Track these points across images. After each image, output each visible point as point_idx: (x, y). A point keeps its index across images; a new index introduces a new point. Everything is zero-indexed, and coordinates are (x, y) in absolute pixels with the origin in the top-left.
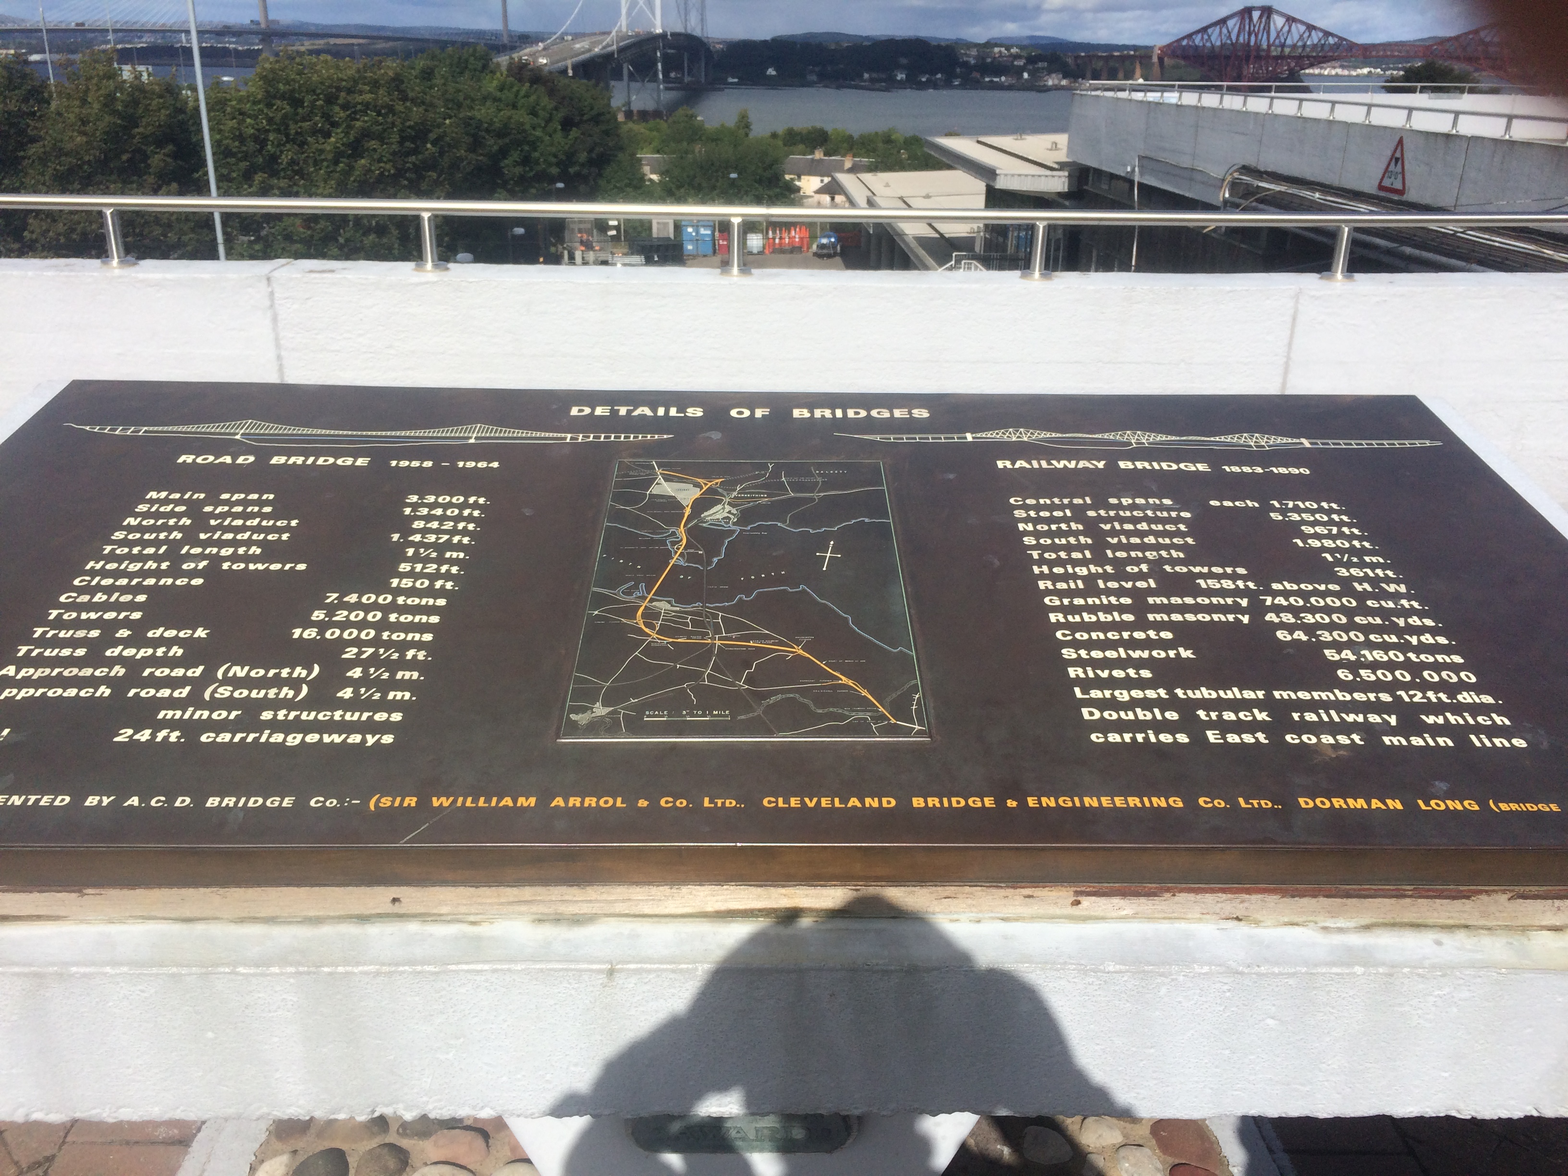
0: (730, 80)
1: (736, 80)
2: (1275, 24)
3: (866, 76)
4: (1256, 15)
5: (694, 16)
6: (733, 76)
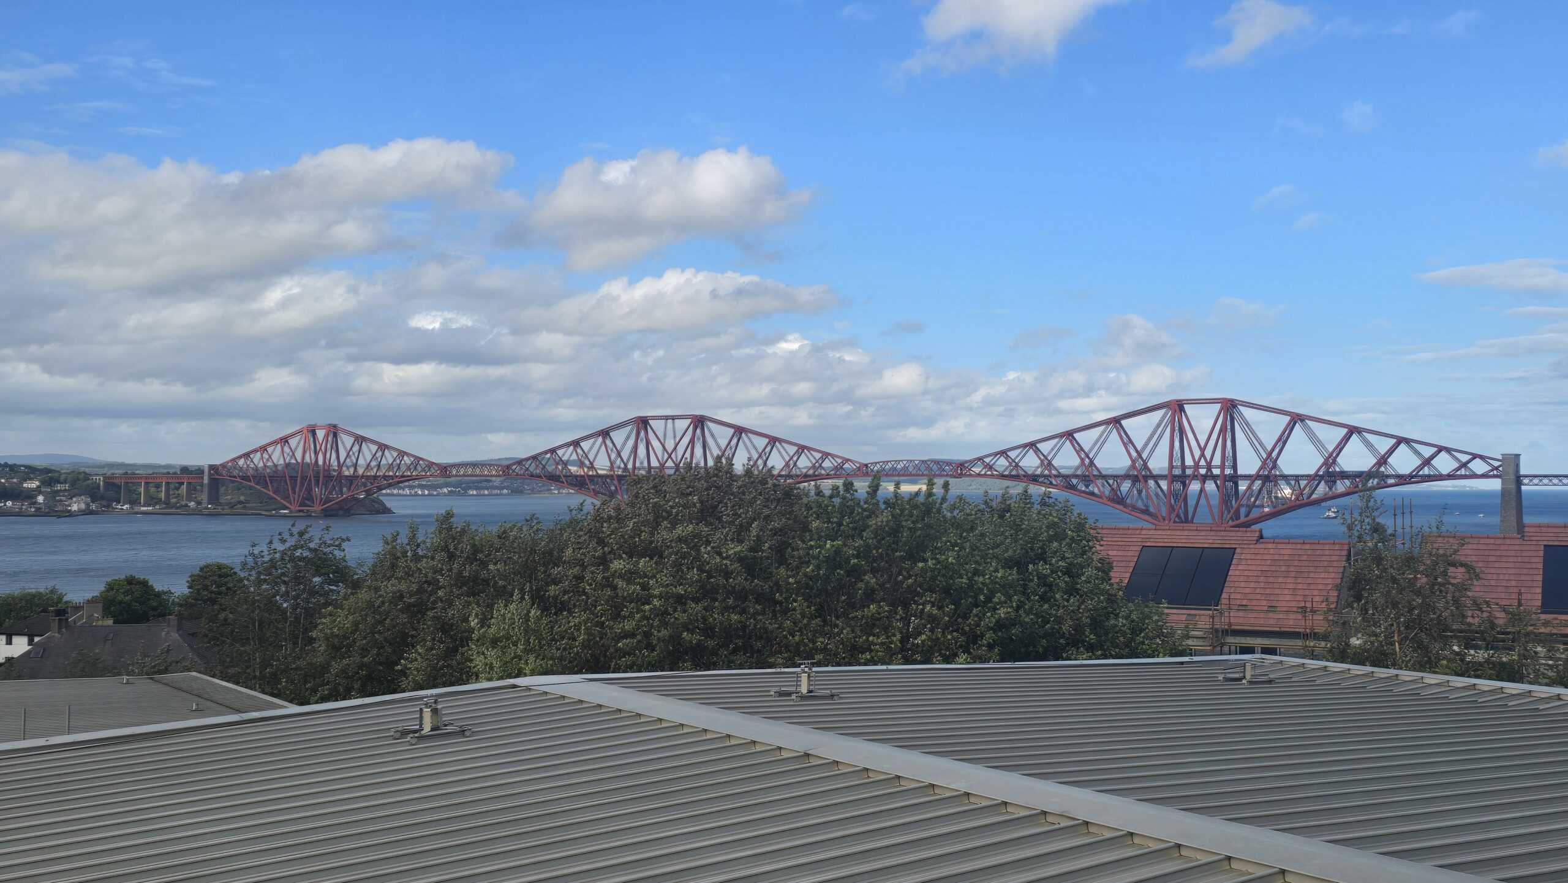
2: (343, 443)
4: (320, 434)
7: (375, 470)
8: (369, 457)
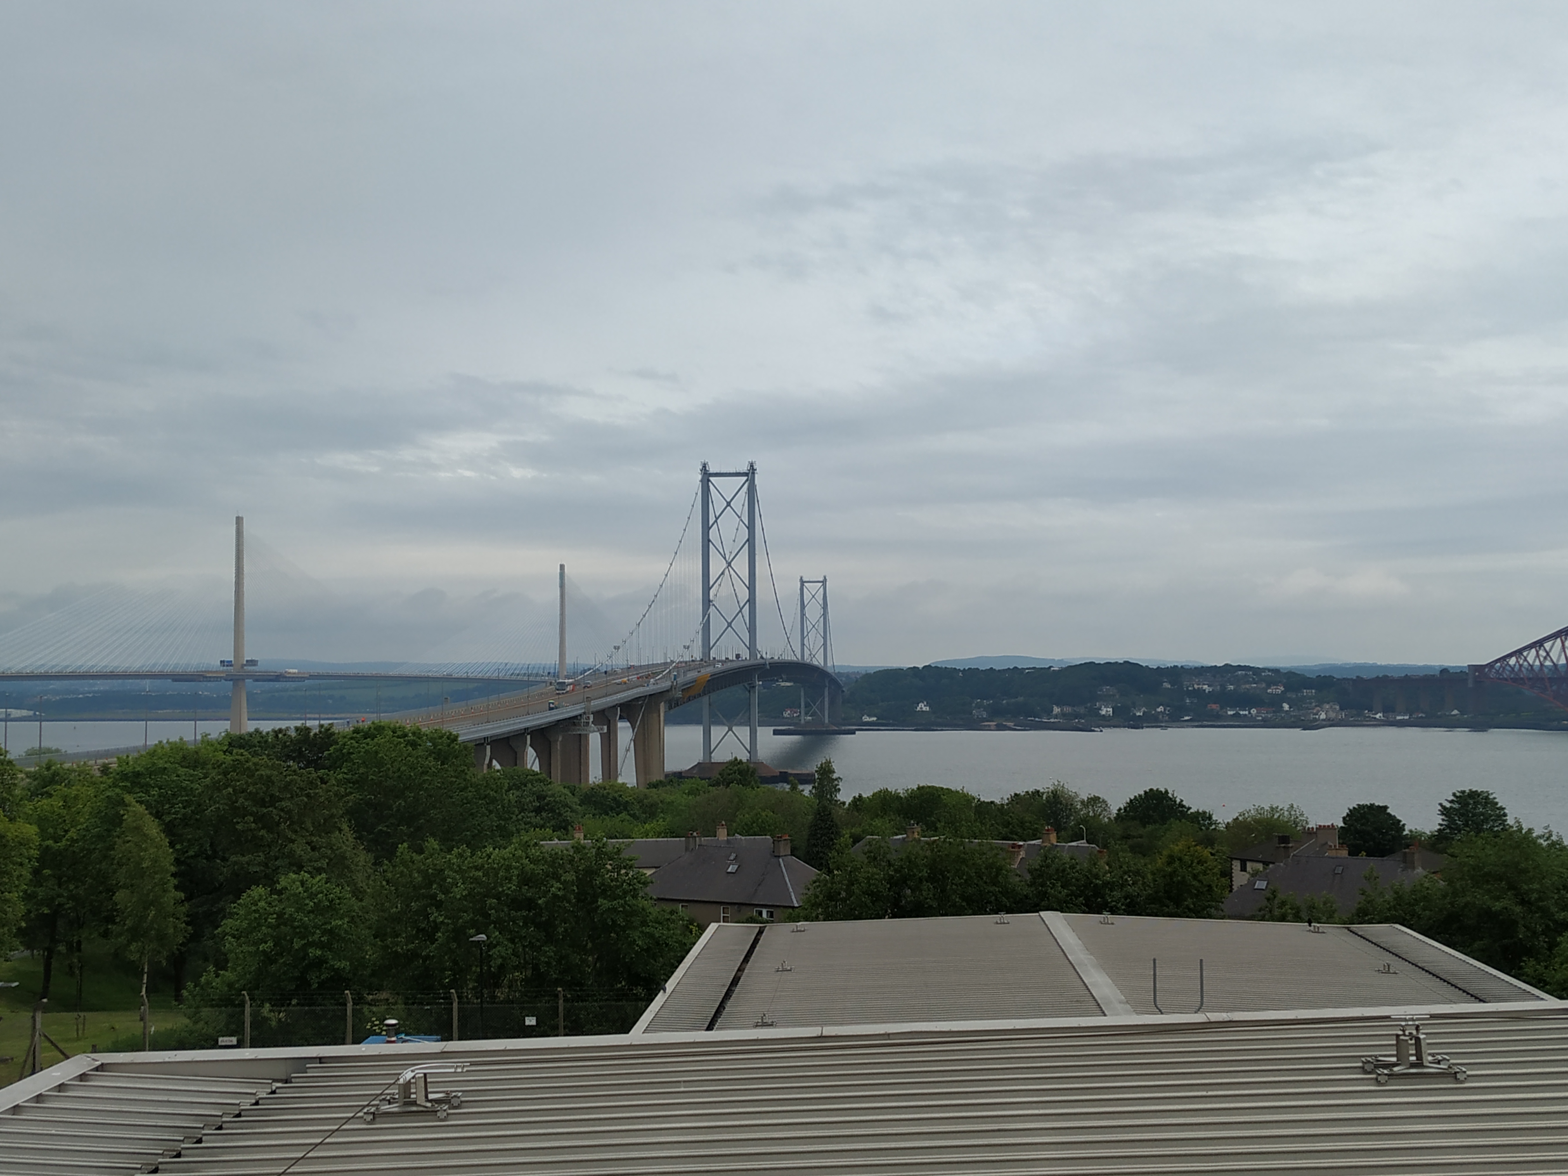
0: (866, 719)
1: (875, 719)
3: (1056, 710)
5: (814, 641)
6: (870, 716)
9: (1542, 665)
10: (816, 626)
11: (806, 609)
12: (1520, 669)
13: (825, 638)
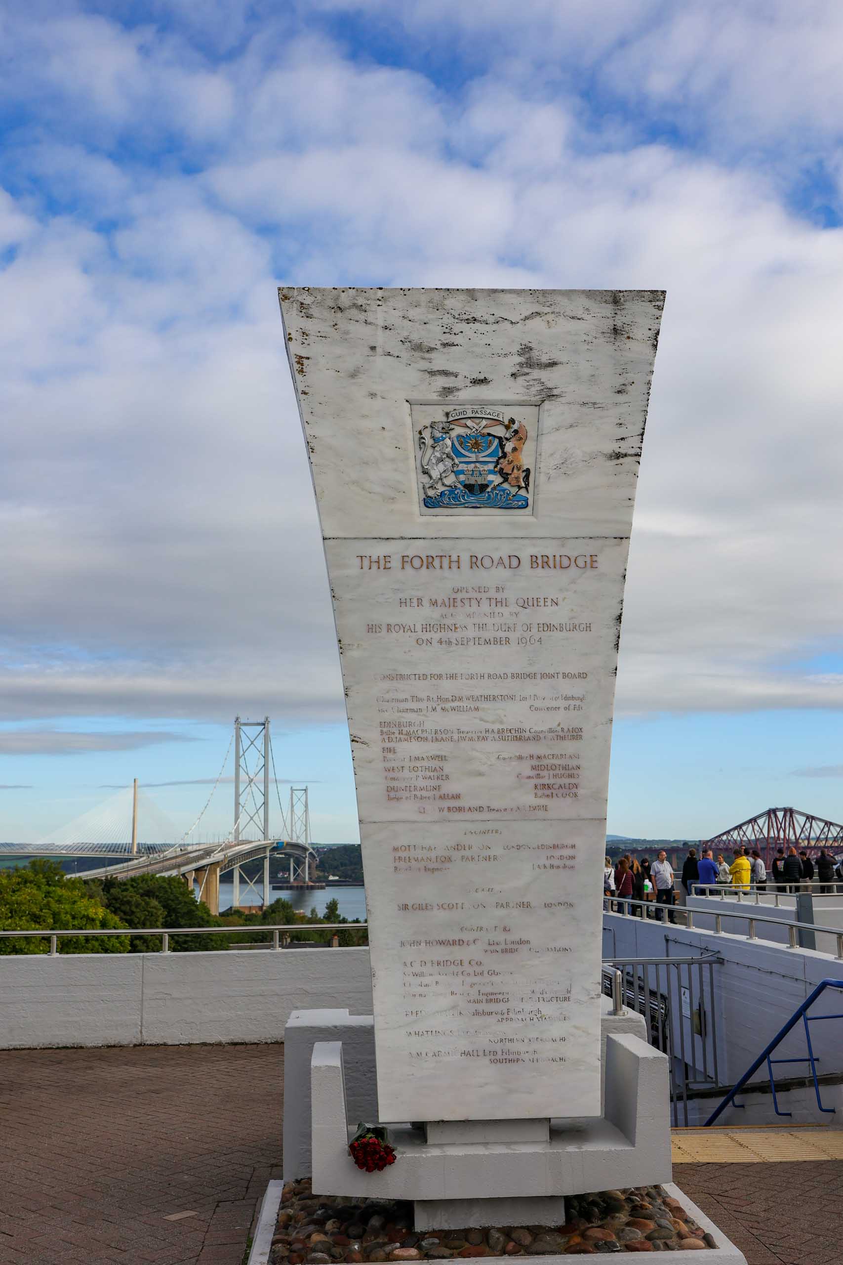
0: (331, 878)
1: (337, 878)
2: (798, 821)
4: (780, 815)
5: (299, 827)
6: (334, 875)
7: (824, 842)
8: (818, 832)
9: (741, 840)
10: (301, 819)
11: (295, 807)
12: (729, 843)
13: (306, 826)
